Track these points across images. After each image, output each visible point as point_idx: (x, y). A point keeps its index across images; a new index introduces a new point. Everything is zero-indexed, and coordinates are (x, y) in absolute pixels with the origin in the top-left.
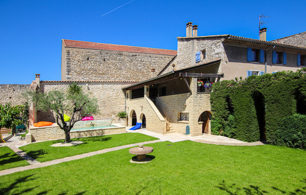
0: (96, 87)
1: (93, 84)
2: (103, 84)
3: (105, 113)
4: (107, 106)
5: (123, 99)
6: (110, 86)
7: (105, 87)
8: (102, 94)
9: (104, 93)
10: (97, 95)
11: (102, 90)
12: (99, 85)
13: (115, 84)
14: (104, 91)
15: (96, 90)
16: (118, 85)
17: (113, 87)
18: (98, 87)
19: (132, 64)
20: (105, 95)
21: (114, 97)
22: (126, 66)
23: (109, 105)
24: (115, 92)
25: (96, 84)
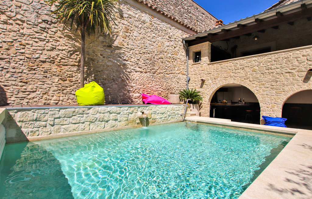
0: (137, 16)
1: (131, 6)
2: (154, 17)
3: (154, 89)
4: (158, 71)
5: (183, 63)
6: (164, 26)
7: (156, 25)
8: (149, 38)
9: (153, 38)
10: (139, 38)
11: (150, 30)
12: (143, 15)
13: (172, 26)
14: (154, 35)
15: (137, 24)
16: (177, 30)
17: (169, 31)
18: (143, 19)
19: (177, 9)
20: (155, 44)
21: (169, 55)
22: (170, 9)
23: (161, 71)
24: (172, 43)
25: (138, 9)
